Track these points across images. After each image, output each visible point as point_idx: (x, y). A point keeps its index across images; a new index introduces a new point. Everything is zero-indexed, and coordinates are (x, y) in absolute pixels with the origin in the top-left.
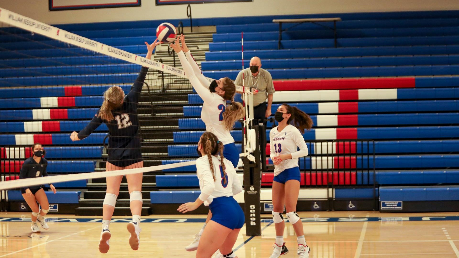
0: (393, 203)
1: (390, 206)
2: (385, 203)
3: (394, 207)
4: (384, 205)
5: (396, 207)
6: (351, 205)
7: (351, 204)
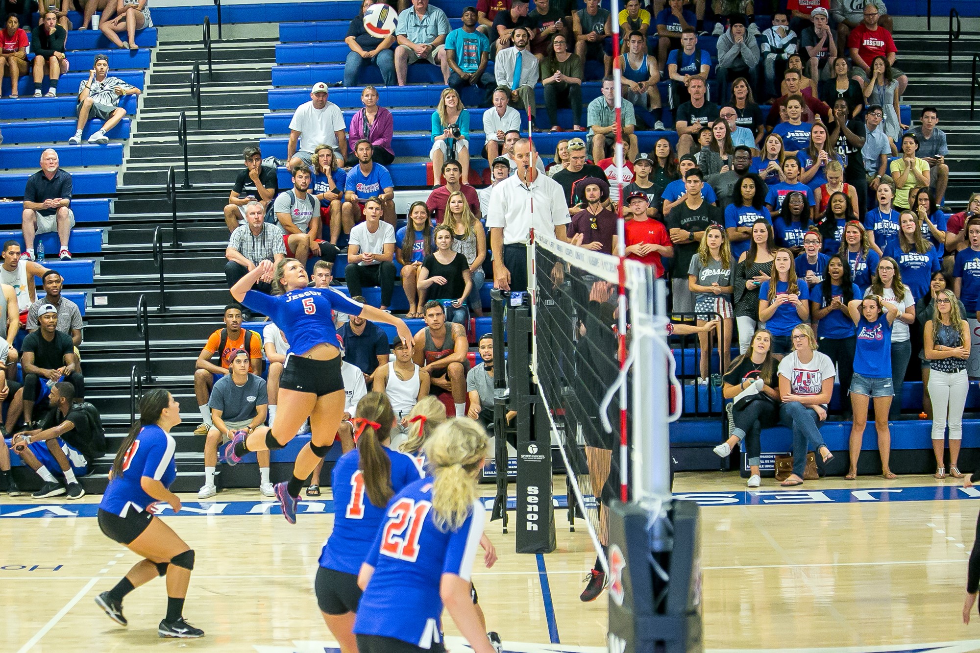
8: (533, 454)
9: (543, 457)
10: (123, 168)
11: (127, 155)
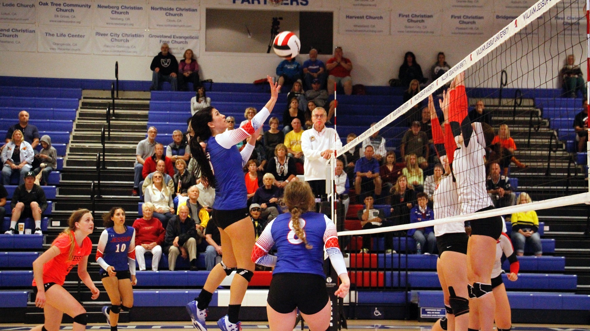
0: (435, 310)
1: (432, 314)
2: (425, 309)
3: (436, 315)
4: (425, 312)
5: (438, 315)
6: (377, 313)
7: (377, 311)
8: (329, 283)
9: (335, 284)
10: (67, 158)
11: (68, 152)
